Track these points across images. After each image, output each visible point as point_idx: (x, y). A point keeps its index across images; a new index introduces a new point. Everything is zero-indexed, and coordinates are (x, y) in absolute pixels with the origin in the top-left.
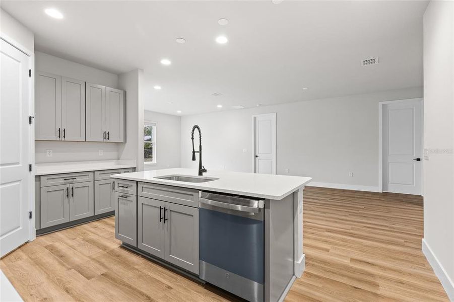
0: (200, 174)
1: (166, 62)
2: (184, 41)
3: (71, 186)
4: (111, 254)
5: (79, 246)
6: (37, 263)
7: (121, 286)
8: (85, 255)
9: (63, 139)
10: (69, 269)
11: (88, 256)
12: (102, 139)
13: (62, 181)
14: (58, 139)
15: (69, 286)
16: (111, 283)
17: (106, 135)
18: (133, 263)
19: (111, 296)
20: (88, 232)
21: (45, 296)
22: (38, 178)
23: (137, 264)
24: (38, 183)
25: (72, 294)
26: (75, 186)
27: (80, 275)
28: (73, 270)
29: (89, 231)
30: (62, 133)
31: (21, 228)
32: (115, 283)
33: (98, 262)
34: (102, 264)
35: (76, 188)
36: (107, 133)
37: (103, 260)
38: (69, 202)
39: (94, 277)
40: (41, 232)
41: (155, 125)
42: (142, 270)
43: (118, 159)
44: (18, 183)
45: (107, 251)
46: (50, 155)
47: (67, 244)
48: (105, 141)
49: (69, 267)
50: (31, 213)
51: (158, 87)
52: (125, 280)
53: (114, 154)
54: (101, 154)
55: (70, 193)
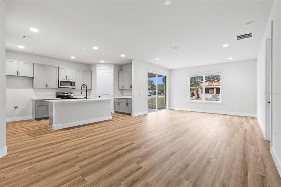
36: (131, 86)
48: (131, 89)
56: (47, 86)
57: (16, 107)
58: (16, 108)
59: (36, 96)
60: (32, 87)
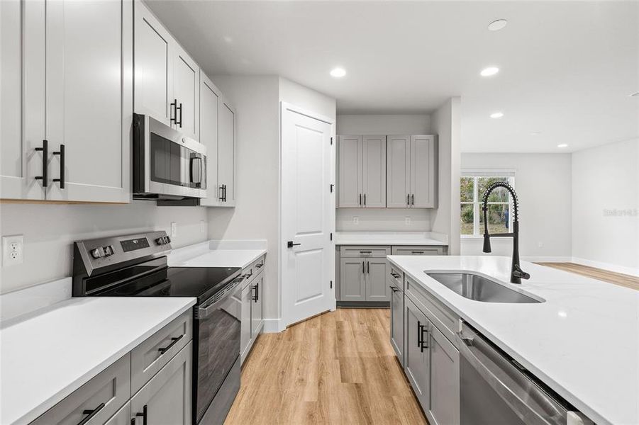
0: (515, 279)
1: (490, 71)
2: (505, 22)
3: (368, 260)
4: (381, 362)
5: (360, 334)
6: (322, 338)
7: (362, 414)
8: (357, 349)
9: (364, 206)
10: (336, 358)
11: (360, 351)
12: (405, 205)
13: (358, 253)
14: (360, 206)
15: (324, 378)
16: (357, 401)
17: (411, 199)
18: (395, 389)
19: (346, 419)
20: (379, 322)
21: (304, 377)
22: (338, 247)
23: (399, 396)
24: (338, 253)
25: (320, 389)
26: (371, 261)
27: (339, 371)
28: (338, 361)
29: (380, 319)
30: (363, 199)
31: (322, 296)
32: (359, 405)
33: (363, 365)
34: (364, 370)
35: (372, 263)
36: (411, 196)
37: (368, 365)
38: (365, 279)
39: (347, 382)
40: (341, 304)
41: (513, 174)
42: (399, 409)
43: (431, 231)
44: (320, 251)
45: (380, 356)
46: (356, 223)
47: (353, 326)
48: (409, 206)
49: (338, 356)
50: (331, 282)
51: (497, 115)
52: (372, 408)
53: (423, 224)
54: (408, 223)
55: (366, 269)
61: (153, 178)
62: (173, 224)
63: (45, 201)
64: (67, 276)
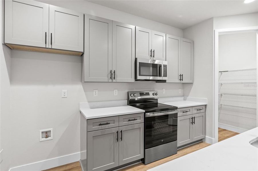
56: (112, 75)
57: (46, 132)
58: (47, 134)
59: (89, 102)
60: (81, 78)
61: (140, 75)
62: (163, 89)
63: (112, 82)
64: (125, 100)
